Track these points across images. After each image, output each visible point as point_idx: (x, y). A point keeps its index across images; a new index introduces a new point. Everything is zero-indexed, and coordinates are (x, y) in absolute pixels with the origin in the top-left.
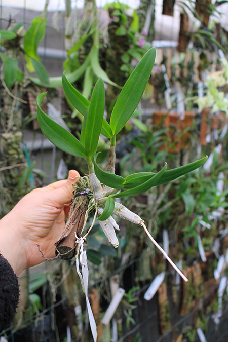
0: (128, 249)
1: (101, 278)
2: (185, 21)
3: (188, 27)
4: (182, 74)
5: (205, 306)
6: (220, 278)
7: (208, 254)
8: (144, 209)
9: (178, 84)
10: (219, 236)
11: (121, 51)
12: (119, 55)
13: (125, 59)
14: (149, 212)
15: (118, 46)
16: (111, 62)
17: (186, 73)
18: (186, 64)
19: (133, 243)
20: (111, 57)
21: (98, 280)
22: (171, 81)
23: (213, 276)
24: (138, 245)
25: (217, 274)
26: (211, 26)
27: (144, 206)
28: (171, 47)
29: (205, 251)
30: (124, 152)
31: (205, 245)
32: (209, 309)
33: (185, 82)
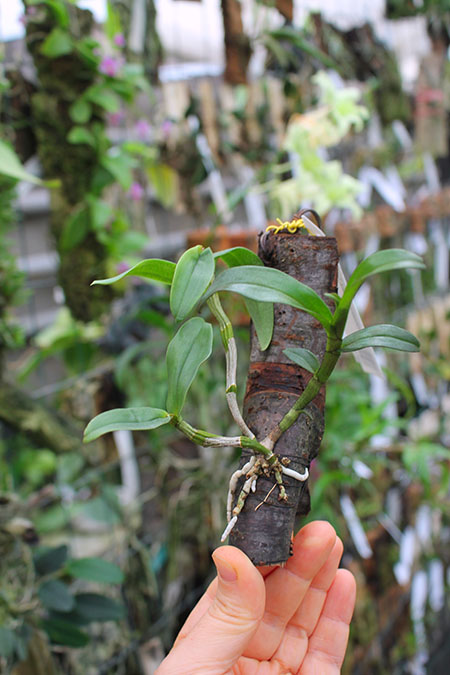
0: (173, 570)
1: (116, 654)
2: (232, 10)
3: (241, 24)
4: (244, 135)
5: (386, 651)
6: (412, 578)
7: (374, 535)
8: (196, 470)
9: (238, 161)
10: (395, 485)
11: (70, 95)
12: (65, 106)
13: (80, 113)
14: (209, 477)
15: (58, 84)
16: (48, 127)
17: (255, 133)
18: (251, 112)
19: (182, 556)
20: (45, 114)
21: (106, 661)
22: (221, 155)
23: (394, 579)
24: (197, 557)
25: (402, 573)
26: (301, 20)
27: (193, 464)
28: (209, 78)
29: (366, 530)
30: (128, 340)
31: (364, 519)
32: (396, 654)
33: (253, 153)
